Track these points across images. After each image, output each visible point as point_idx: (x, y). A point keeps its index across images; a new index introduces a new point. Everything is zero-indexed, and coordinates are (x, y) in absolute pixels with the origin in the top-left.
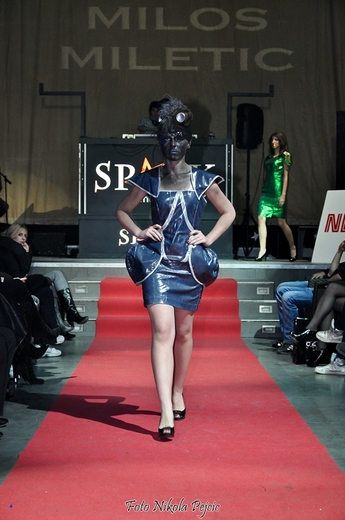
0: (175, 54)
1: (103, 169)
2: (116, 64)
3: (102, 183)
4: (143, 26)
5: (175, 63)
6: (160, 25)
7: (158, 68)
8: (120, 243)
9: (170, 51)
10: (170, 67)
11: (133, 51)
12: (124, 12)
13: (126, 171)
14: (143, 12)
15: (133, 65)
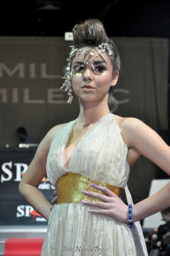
0: (54, 93)
1: (7, 167)
2: (15, 99)
3: (6, 176)
4: (33, 75)
5: (54, 99)
6: (44, 75)
7: (42, 102)
8: (18, 215)
9: (50, 91)
10: (50, 101)
11: (26, 91)
12: (21, 67)
13: (22, 168)
14: (33, 67)
15: (27, 100)
